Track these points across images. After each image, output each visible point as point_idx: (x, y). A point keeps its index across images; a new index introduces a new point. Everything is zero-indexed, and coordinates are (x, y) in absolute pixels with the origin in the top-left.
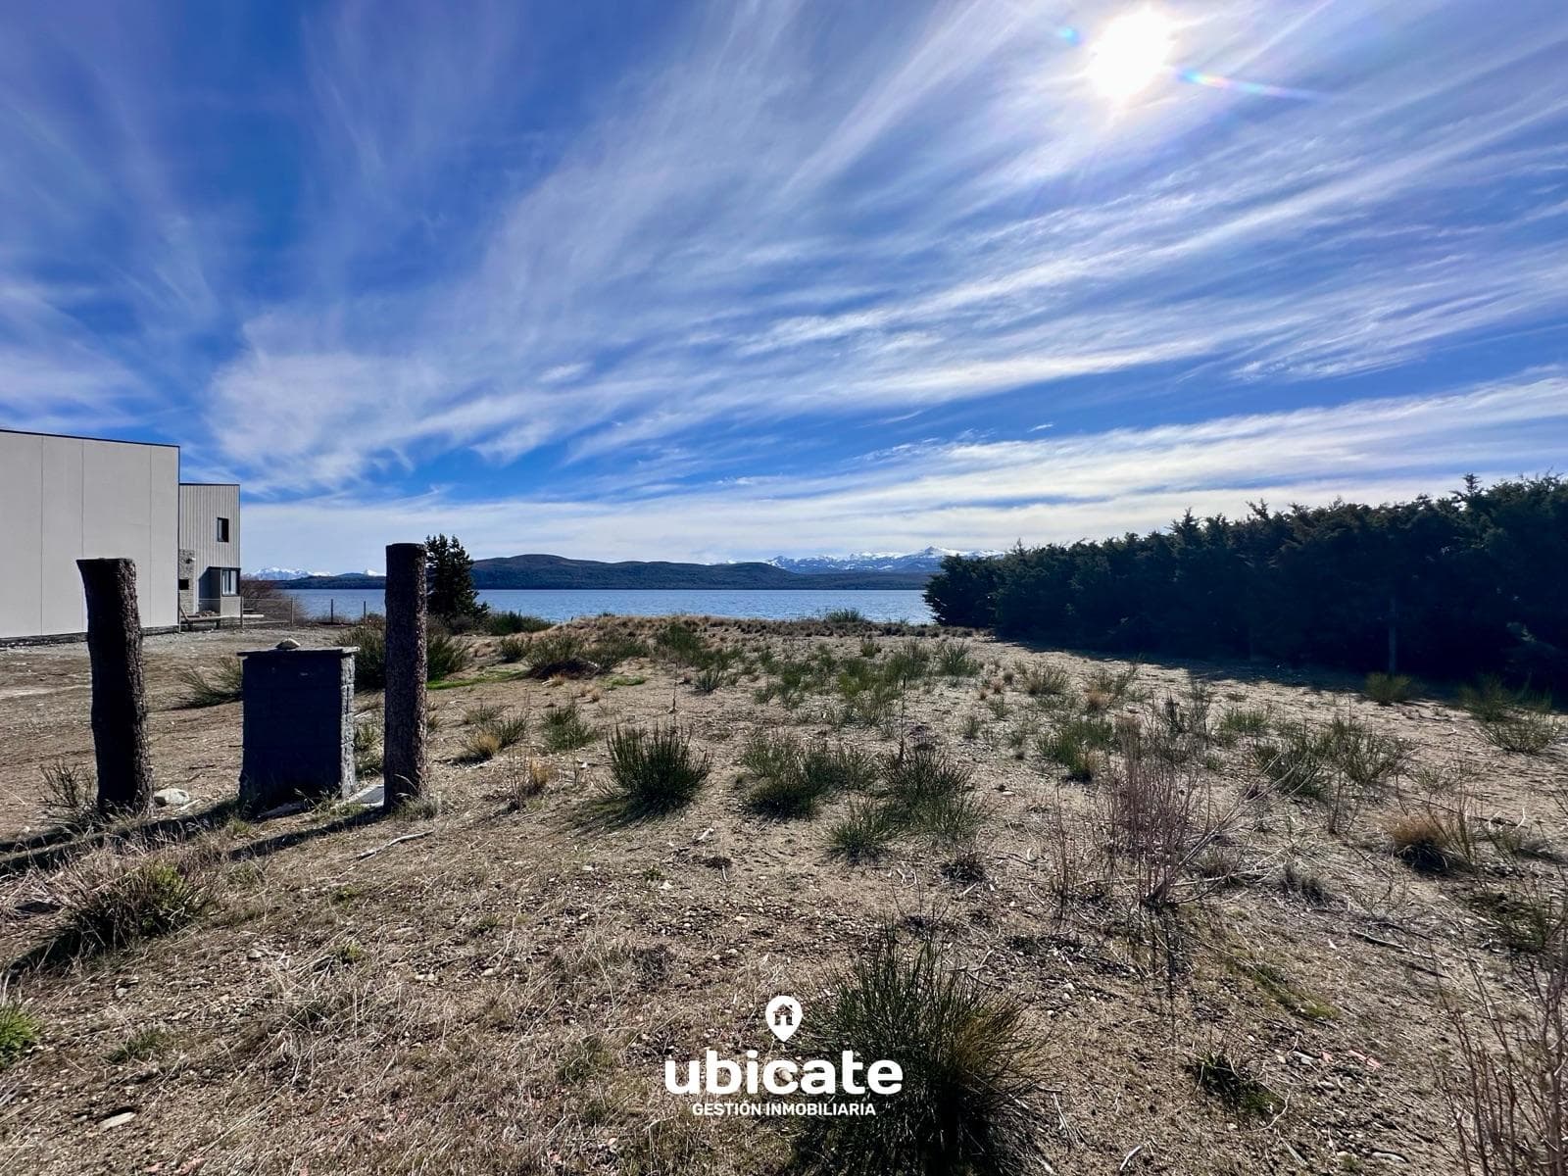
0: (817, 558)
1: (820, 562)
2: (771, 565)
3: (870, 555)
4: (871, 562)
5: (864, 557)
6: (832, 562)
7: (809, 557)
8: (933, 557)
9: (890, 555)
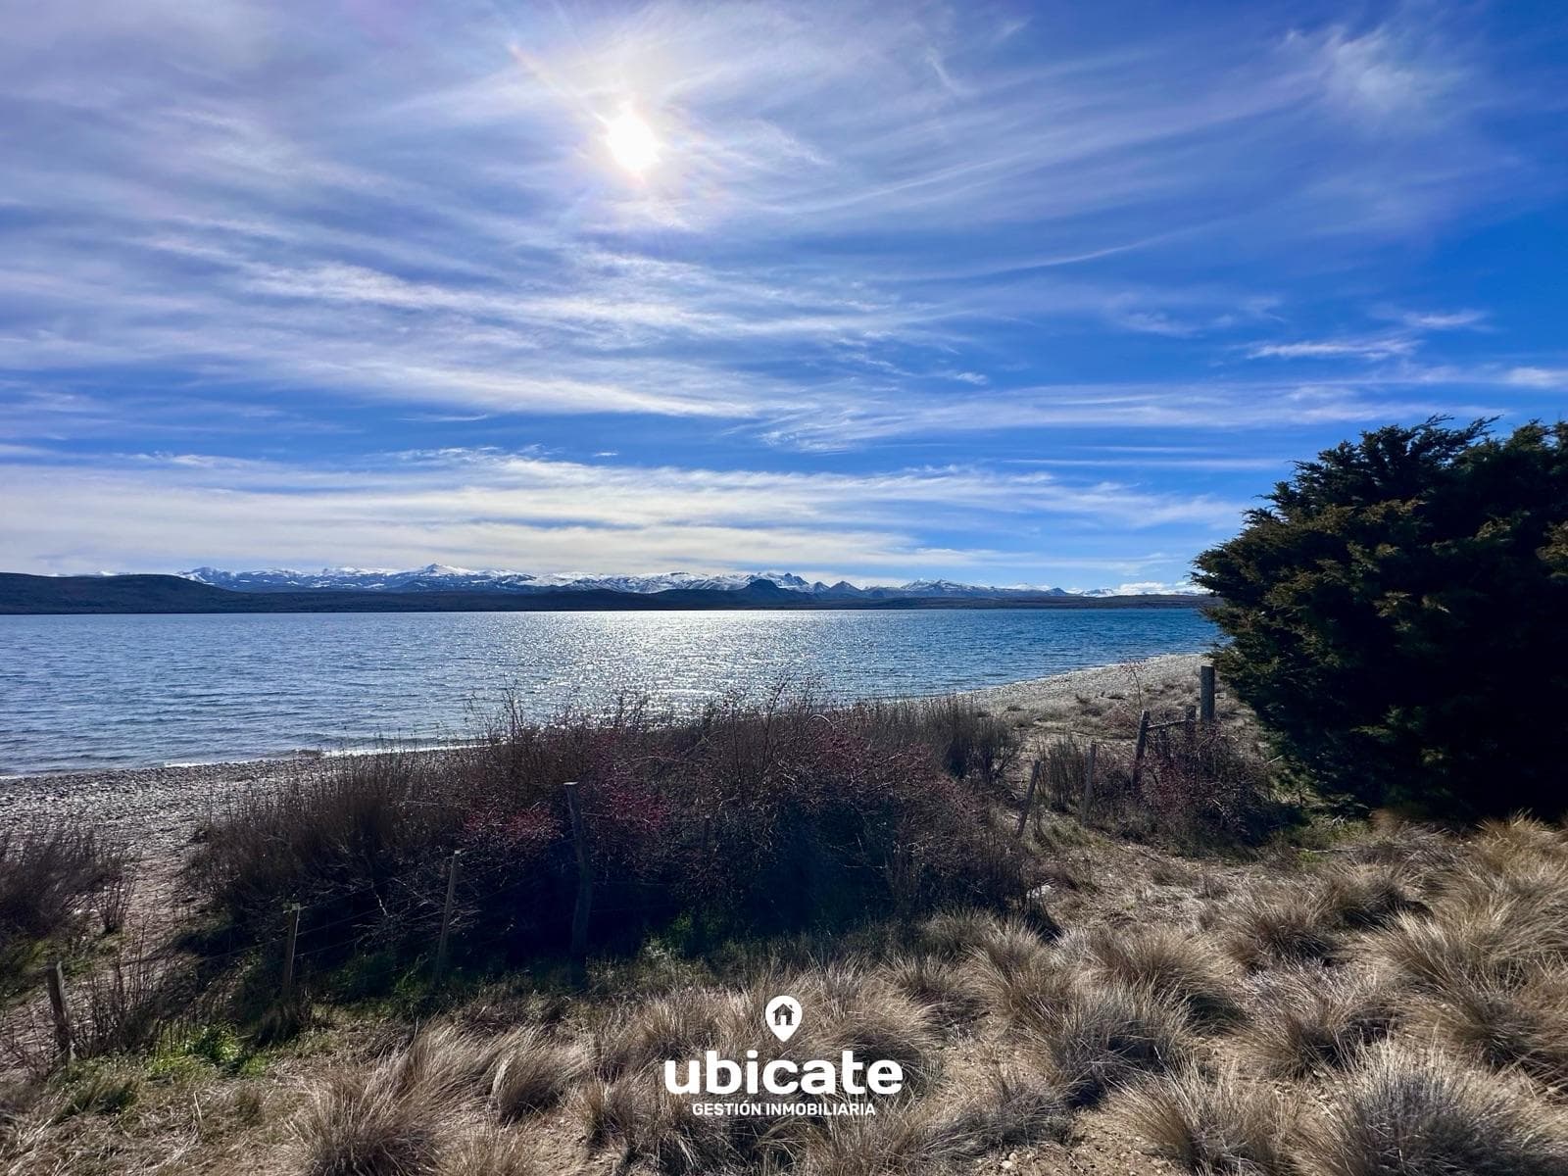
0: (269, 572)
1: (275, 577)
2: (187, 580)
3: (351, 570)
4: (354, 579)
5: (343, 573)
6: (294, 577)
7: (255, 571)
8: (438, 575)
9: (381, 571)
